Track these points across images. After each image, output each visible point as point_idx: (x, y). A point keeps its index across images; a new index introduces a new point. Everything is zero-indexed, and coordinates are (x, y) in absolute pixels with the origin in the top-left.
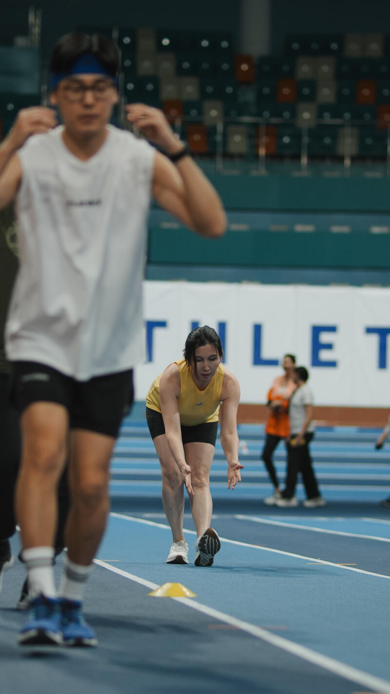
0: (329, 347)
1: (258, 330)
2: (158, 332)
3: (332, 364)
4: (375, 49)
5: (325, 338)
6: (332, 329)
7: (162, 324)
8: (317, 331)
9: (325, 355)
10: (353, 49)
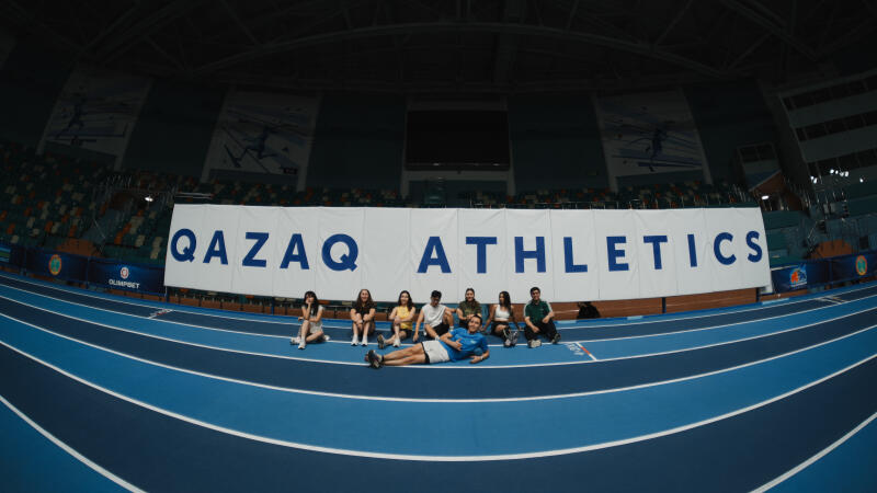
0: (622, 253)
1: (568, 242)
2: (489, 247)
3: (625, 267)
4: (546, 193)
5: (618, 247)
6: (622, 240)
7: (493, 241)
8: (612, 241)
9: (619, 260)
10: (541, 194)
